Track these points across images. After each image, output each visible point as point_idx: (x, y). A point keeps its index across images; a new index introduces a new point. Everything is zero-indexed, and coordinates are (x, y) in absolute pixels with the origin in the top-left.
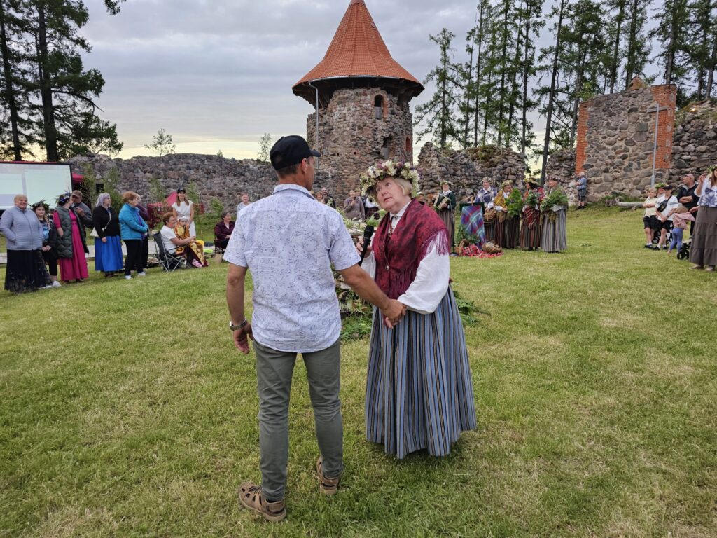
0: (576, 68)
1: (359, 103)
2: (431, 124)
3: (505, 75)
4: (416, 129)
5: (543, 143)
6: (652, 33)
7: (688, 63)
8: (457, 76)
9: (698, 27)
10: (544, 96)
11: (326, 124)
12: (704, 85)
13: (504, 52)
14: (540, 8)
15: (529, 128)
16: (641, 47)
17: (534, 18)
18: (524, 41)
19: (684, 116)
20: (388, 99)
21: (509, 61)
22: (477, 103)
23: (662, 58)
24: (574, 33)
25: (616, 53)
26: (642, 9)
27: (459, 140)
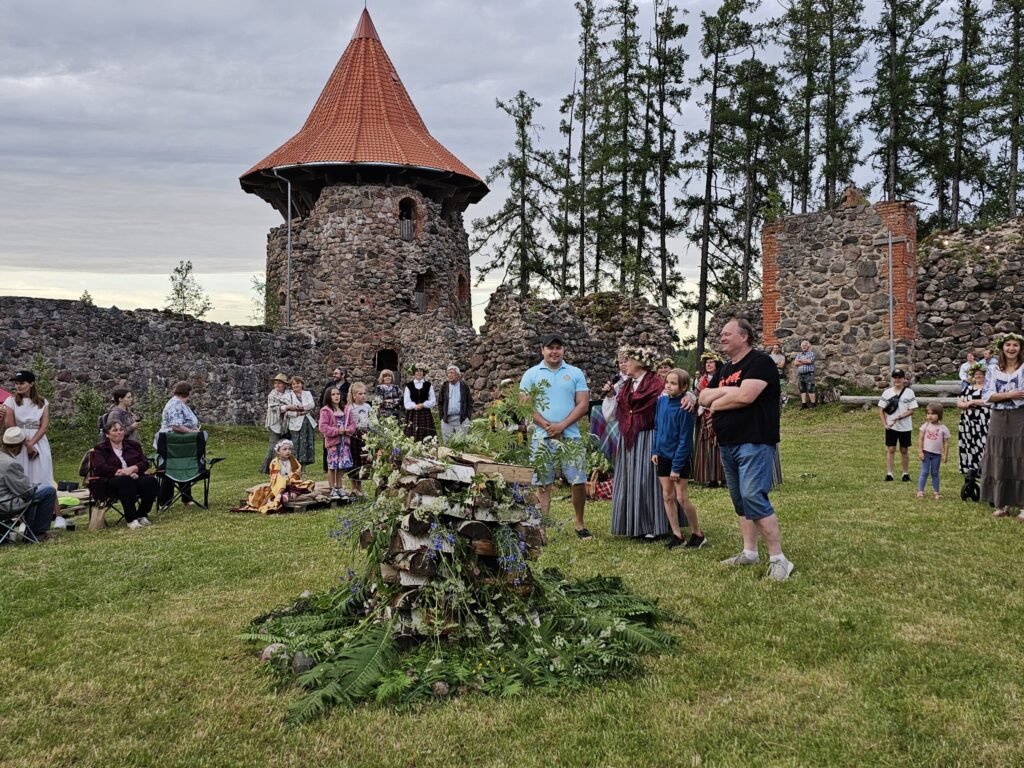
0: (743, 168)
1: (370, 211)
2: (502, 253)
3: (629, 174)
4: (476, 261)
5: (697, 290)
6: (860, 118)
7: (919, 167)
8: (547, 172)
9: (929, 112)
10: (695, 212)
11: (305, 246)
12: (947, 203)
13: (625, 136)
14: (680, 68)
15: (672, 264)
16: (845, 139)
17: (671, 85)
18: (657, 119)
19: (927, 252)
20: (424, 206)
21: (634, 150)
22: (582, 218)
23: (878, 158)
24: (737, 111)
25: (807, 146)
26: (843, 79)
27: (553, 281)
